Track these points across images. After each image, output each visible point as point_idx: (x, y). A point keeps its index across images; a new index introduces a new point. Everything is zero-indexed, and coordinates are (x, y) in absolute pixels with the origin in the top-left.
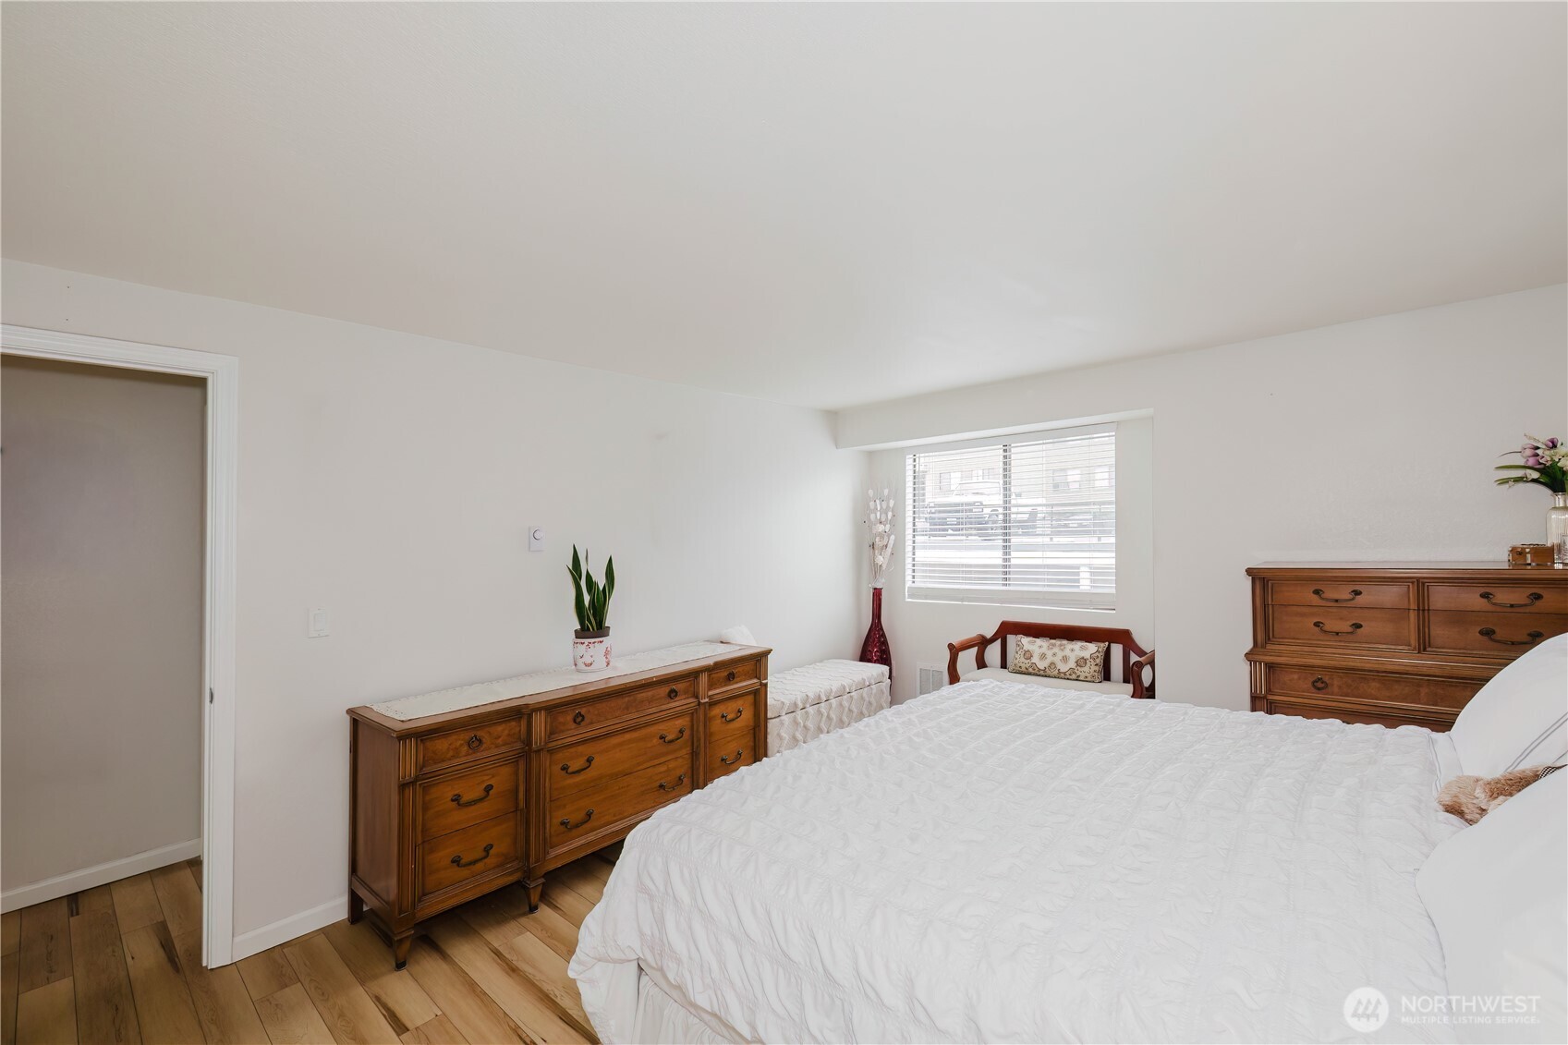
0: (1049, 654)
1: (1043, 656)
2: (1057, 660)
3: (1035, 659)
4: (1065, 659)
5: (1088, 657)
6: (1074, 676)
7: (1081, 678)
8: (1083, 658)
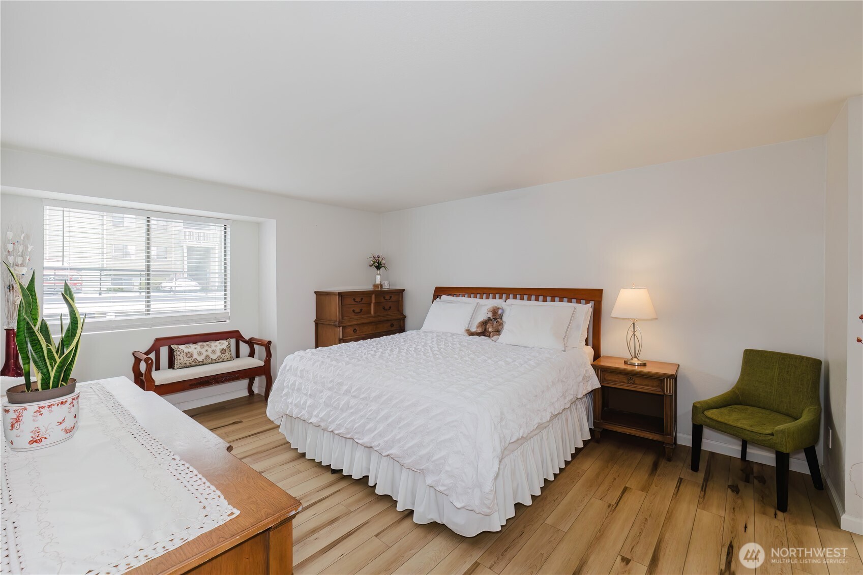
0: (203, 351)
1: (200, 353)
2: (209, 353)
3: (196, 356)
4: (214, 352)
5: (226, 348)
6: (221, 360)
7: (225, 360)
8: (223, 349)
